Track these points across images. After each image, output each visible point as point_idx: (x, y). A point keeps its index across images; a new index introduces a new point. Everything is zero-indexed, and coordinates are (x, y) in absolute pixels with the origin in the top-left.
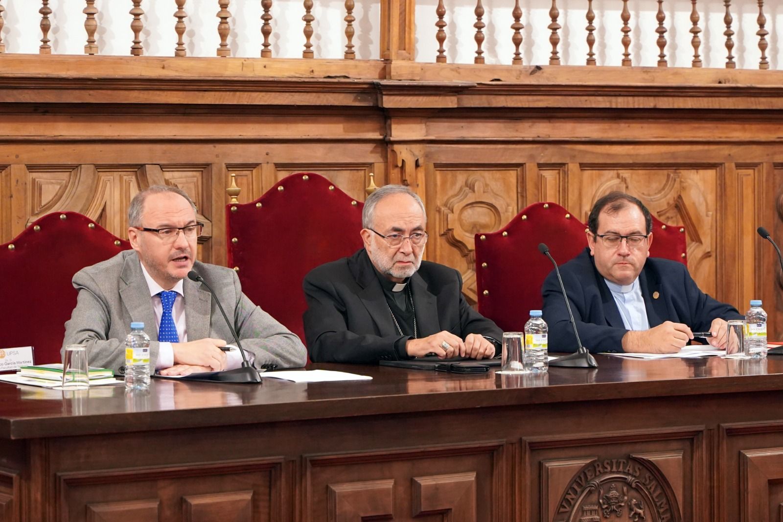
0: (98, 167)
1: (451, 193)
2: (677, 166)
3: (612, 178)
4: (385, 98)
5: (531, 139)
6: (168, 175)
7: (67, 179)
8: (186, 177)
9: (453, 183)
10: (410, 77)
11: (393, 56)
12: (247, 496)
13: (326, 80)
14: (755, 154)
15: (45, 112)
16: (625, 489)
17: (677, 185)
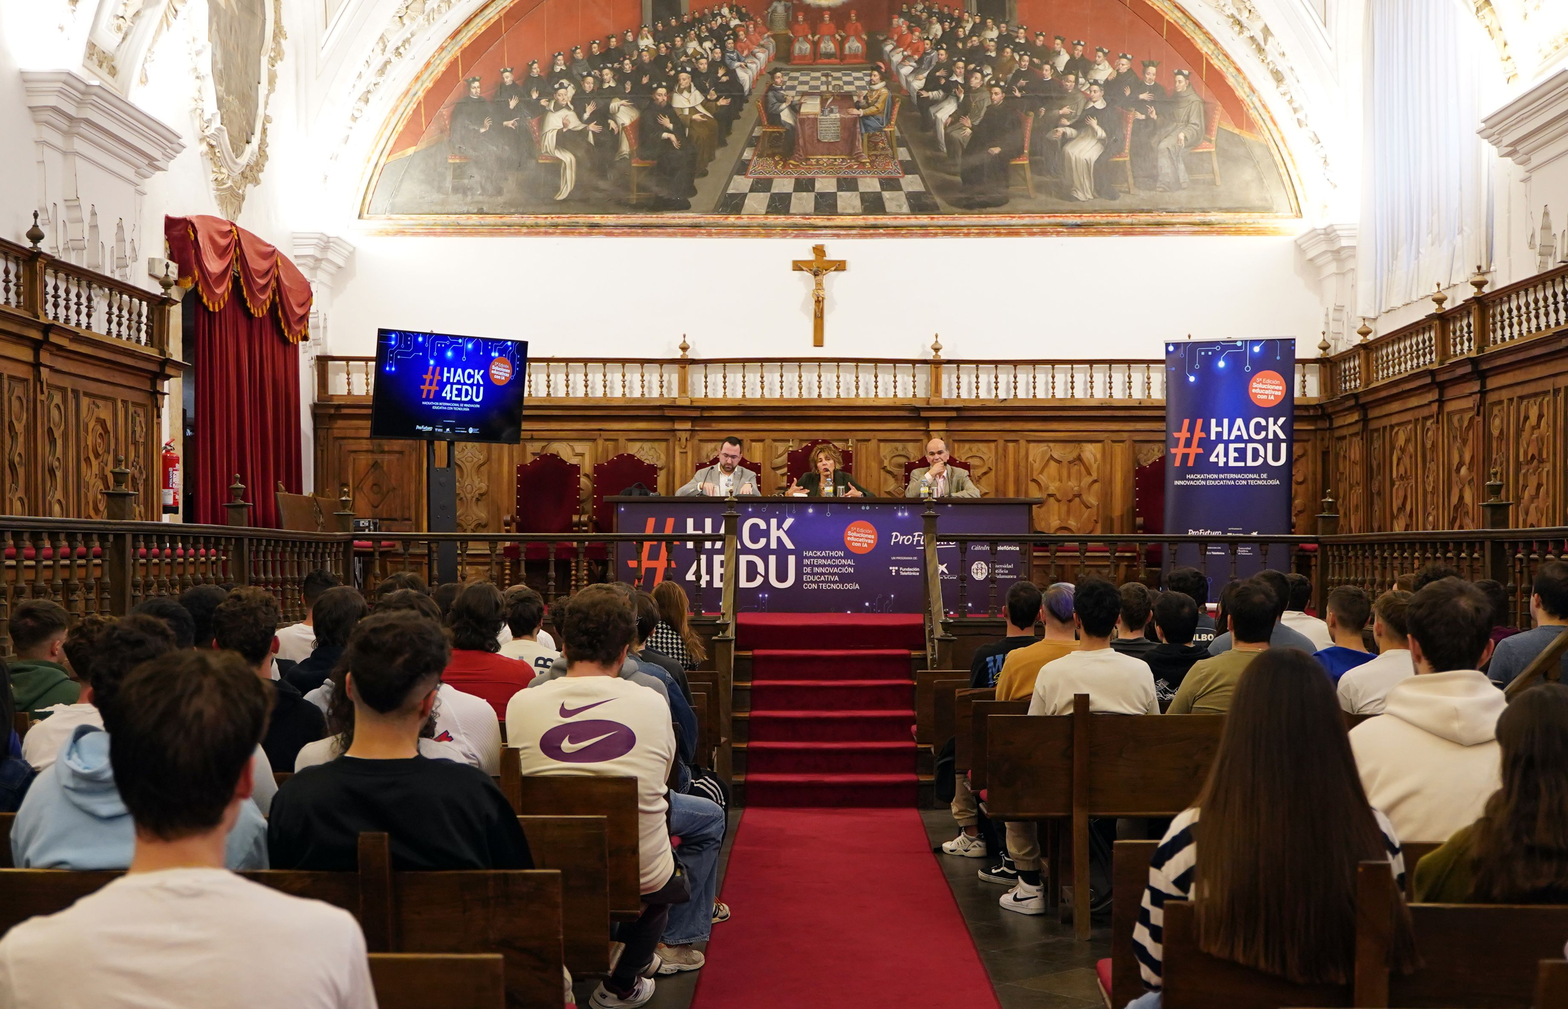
2: (1079, 442)
3: (1043, 447)
4: (921, 413)
5: (1002, 430)
9: (964, 448)
11: (931, 396)
14: (1123, 436)
17: (1080, 450)
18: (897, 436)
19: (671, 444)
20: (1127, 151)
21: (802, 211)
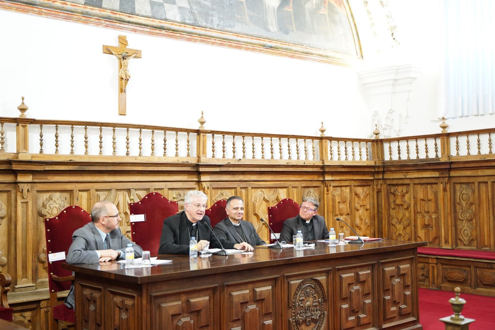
0: (117, 190)
1: (217, 196)
2: (277, 188)
3: (260, 191)
4: (200, 168)
5: (238, 180)
6: (137, 192)
7: (107, 194)
8: (142, 193)
9: (217, 193)
10: (206, 162)
11: (201, 156)
12: (207, 298)
13: (182, 163)
14: (297, 184)
15: (101, 173)
16: (311, 289)
17: (277, 193)
18: (179, 185)
19: (13, 196)
20: (291, 5)
21: (111, 7)
